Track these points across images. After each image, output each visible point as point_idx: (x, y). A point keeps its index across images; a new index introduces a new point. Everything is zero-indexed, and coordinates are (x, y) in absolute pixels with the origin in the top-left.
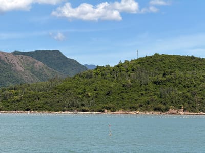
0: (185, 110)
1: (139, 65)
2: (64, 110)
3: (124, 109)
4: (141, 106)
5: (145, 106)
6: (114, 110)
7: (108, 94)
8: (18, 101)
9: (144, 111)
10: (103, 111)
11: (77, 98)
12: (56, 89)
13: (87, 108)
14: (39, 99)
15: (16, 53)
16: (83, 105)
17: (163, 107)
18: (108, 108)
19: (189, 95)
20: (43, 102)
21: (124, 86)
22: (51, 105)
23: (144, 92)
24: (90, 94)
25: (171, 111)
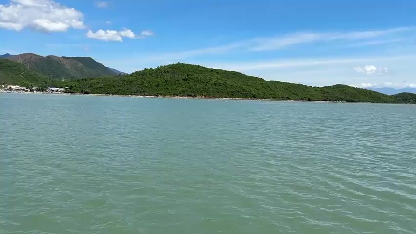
0: (205, 96)
1: (171, 69)
2: (132, 95)
3: (170, 95)
4: (180, 93)
5: (182, 93)
6: (164, 95)
7: (157, 86)
8: (100, 88)
9: (182, 96)
10: (158, 96)
11: (139, 87)
12: (124, 81)
13: (147, 94)
14: (114, 87)
15: (64, 57)
16: (143, 91)
17: (193, 94)
18: (161, 94)
19: (207, 87)
20: (118, 89)
21: (165, 81)
22: (123, 91)
23: (178, 85)
24: (147, 85)
25: (198, 96)
